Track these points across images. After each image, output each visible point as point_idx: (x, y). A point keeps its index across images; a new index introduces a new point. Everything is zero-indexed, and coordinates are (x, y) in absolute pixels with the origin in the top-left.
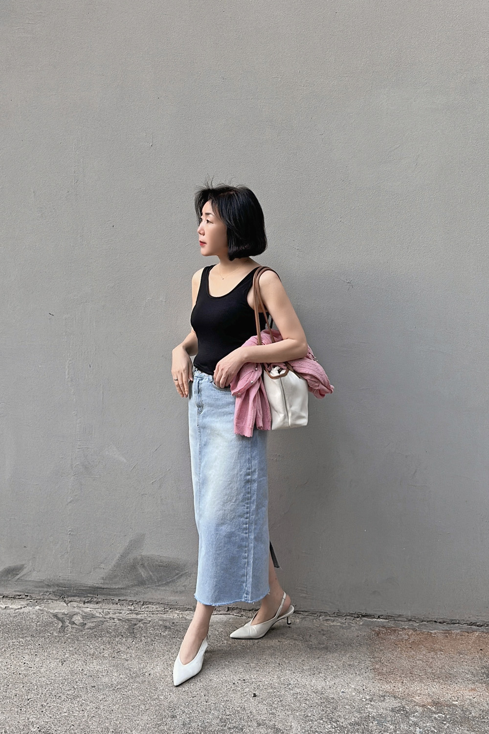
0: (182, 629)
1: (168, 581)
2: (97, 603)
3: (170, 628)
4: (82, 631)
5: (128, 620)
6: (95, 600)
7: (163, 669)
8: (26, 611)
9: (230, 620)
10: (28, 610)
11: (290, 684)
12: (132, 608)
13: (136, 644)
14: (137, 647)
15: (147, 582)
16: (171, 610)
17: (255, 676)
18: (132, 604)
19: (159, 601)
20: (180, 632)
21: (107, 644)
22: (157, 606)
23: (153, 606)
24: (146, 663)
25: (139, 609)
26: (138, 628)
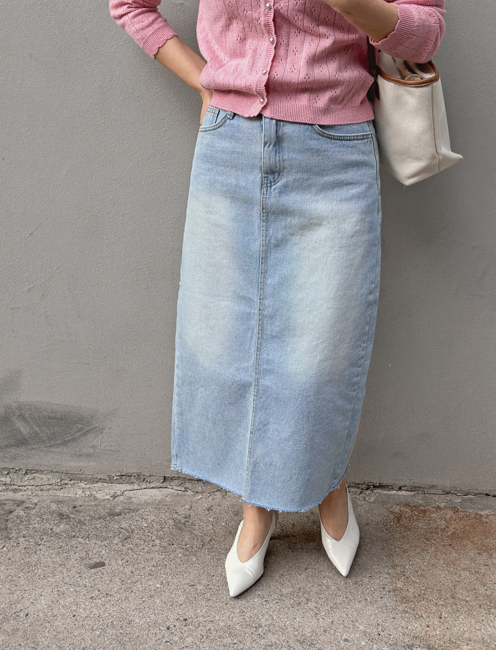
0: (88, 518)
1: (66, 439)
3: (68, 517)
7: (50, 603)
9: (167, 499)
11: (260, 626)
12: (8, 480)
13: (9, 551)
14: (9, 559)
15: (30, 441)
16: (72, 482)
17: (204, 610)
18: (8, 474)
19: (53, 469)
20: (84, 524)
22: (50, 476)
23: (43, 477)
24: (23, 592)
25: (20, 481)
26: (16, 518)
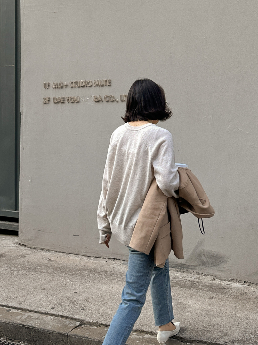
0: (216, 288)
1: (216, 264)
2: (183, 272)
3: (210, 287)
5: (193, 281)
6: (182, 270)
9: (243, 288)
11: (249, 318)
13: (189, 291)
15: (206, 264)
16: (216, 279)
18: (199, 274)
19: (212, 274)
22: (211, 277)
24: (188, 300)
25: (201, 277)
26: (195, 285)
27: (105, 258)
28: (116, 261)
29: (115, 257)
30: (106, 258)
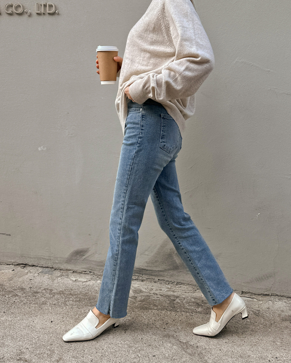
2: (142, 281)
3: (201, 305)
4: (135, 303)
5: (168, 296)
6: (141, 278)
8: (91, 284)
10: (92, 283)
12: (169, 286)
13: (179, 317)
15: (180, 268)
18: (169, 283)
19: (189, 283)
21: (157, 316)
22: (188, 287)
23: (184, 287)
24: (192, 336)
25: (174, 288)
26: (177, 303)
27: (8, 264)
28: (29, 269)
29: (25, 262)
30: (10, 265)
